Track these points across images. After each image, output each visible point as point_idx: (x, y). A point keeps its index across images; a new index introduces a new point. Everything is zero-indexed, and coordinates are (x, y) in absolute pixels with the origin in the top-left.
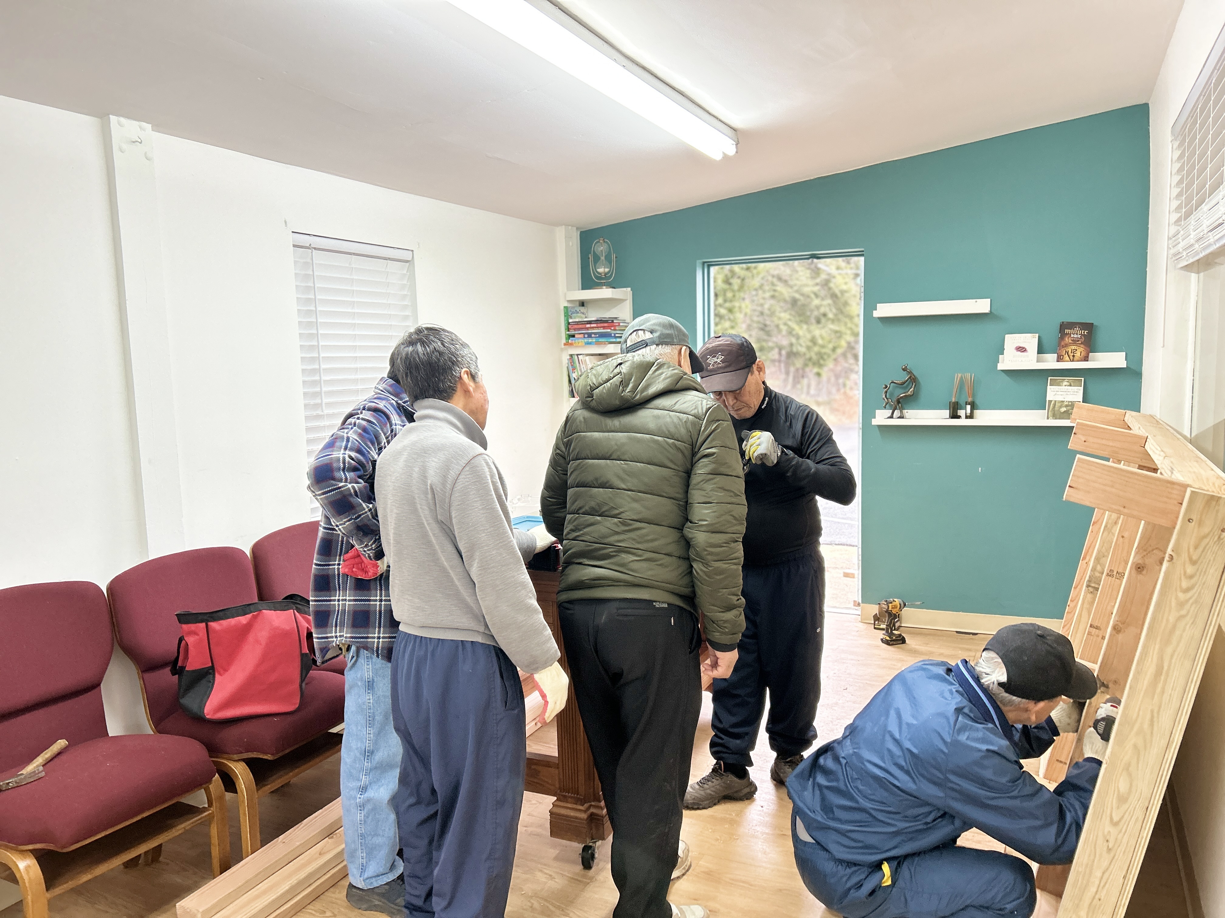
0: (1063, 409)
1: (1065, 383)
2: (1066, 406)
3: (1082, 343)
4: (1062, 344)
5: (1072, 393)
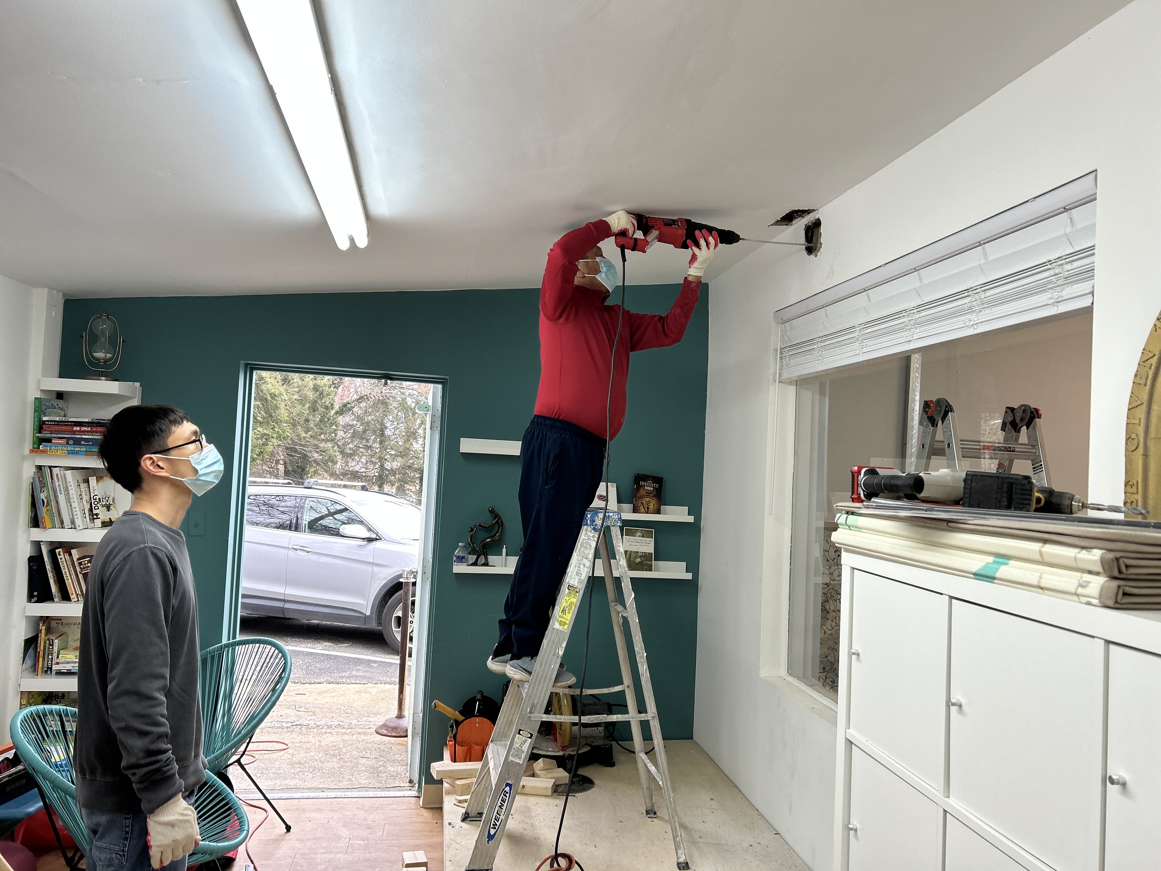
0: (639, 559)
1: (639, 534)
4: (638, 495)
5: (645, 544)
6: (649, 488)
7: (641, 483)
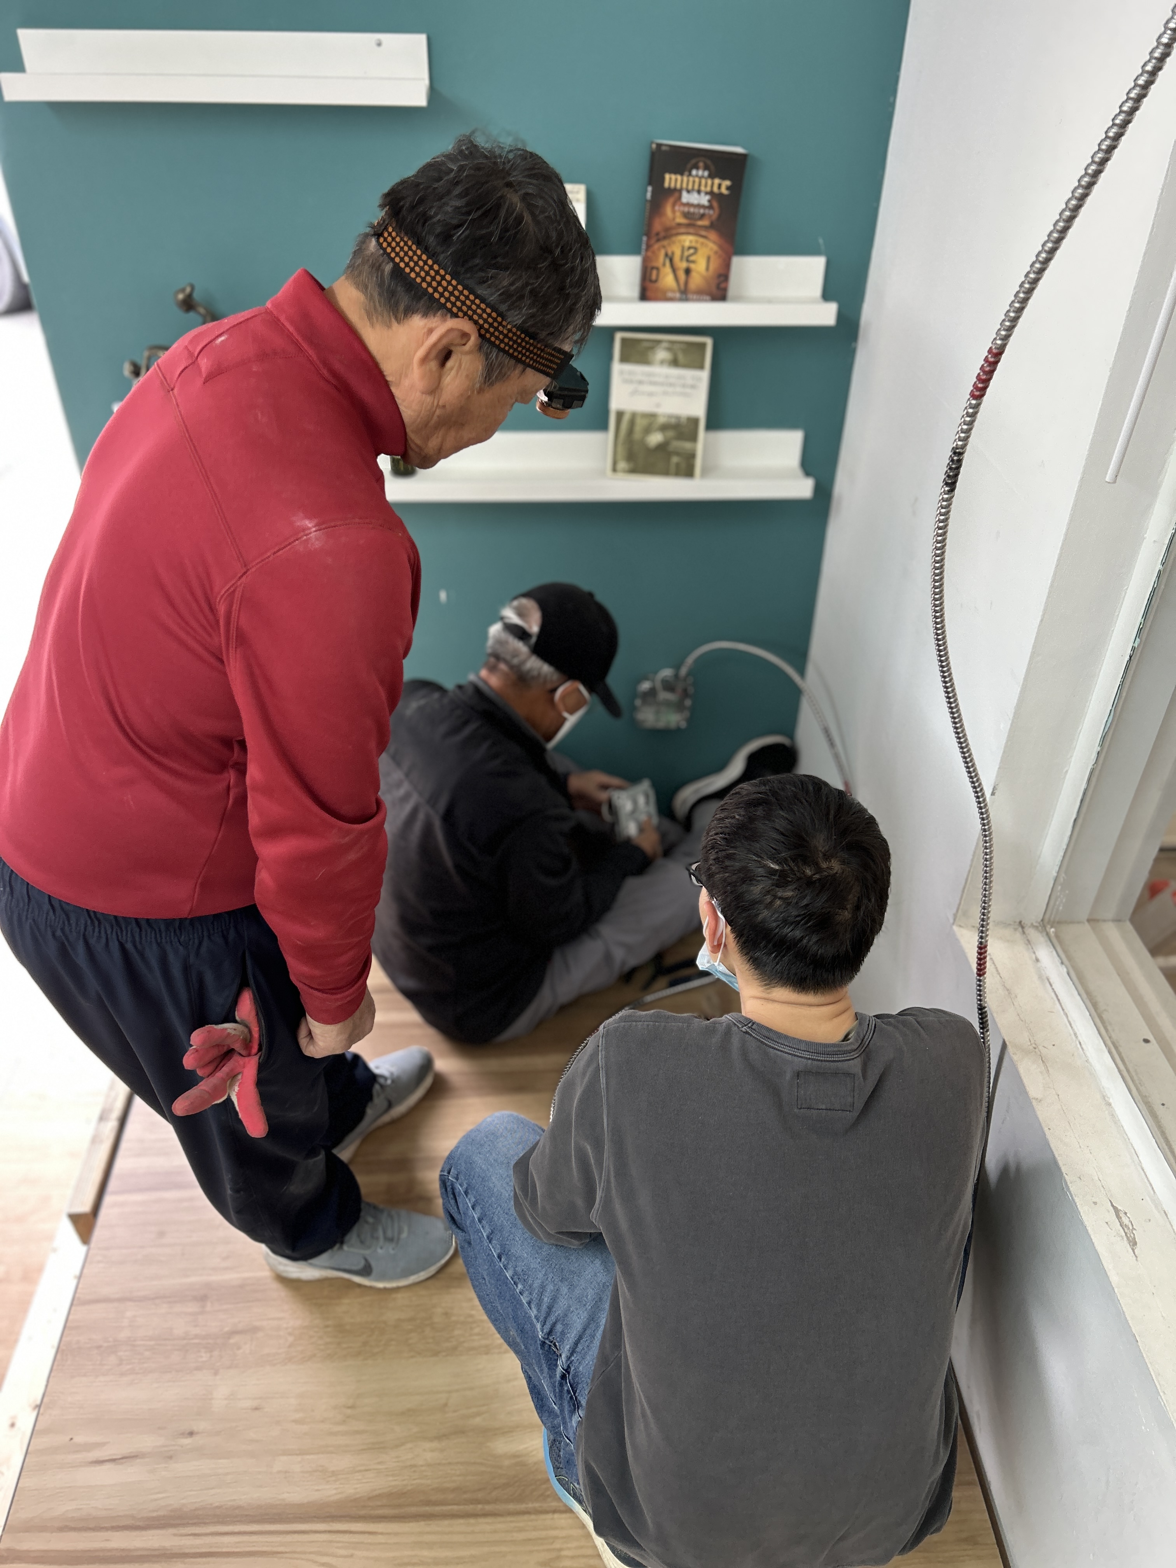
0: (656, 438)
1: (662, 354)
2: (664, 428)
3: (712, 226)
4: (657, 226)
5: (678, 389)
6: (694, 199)
7: (671, 180)
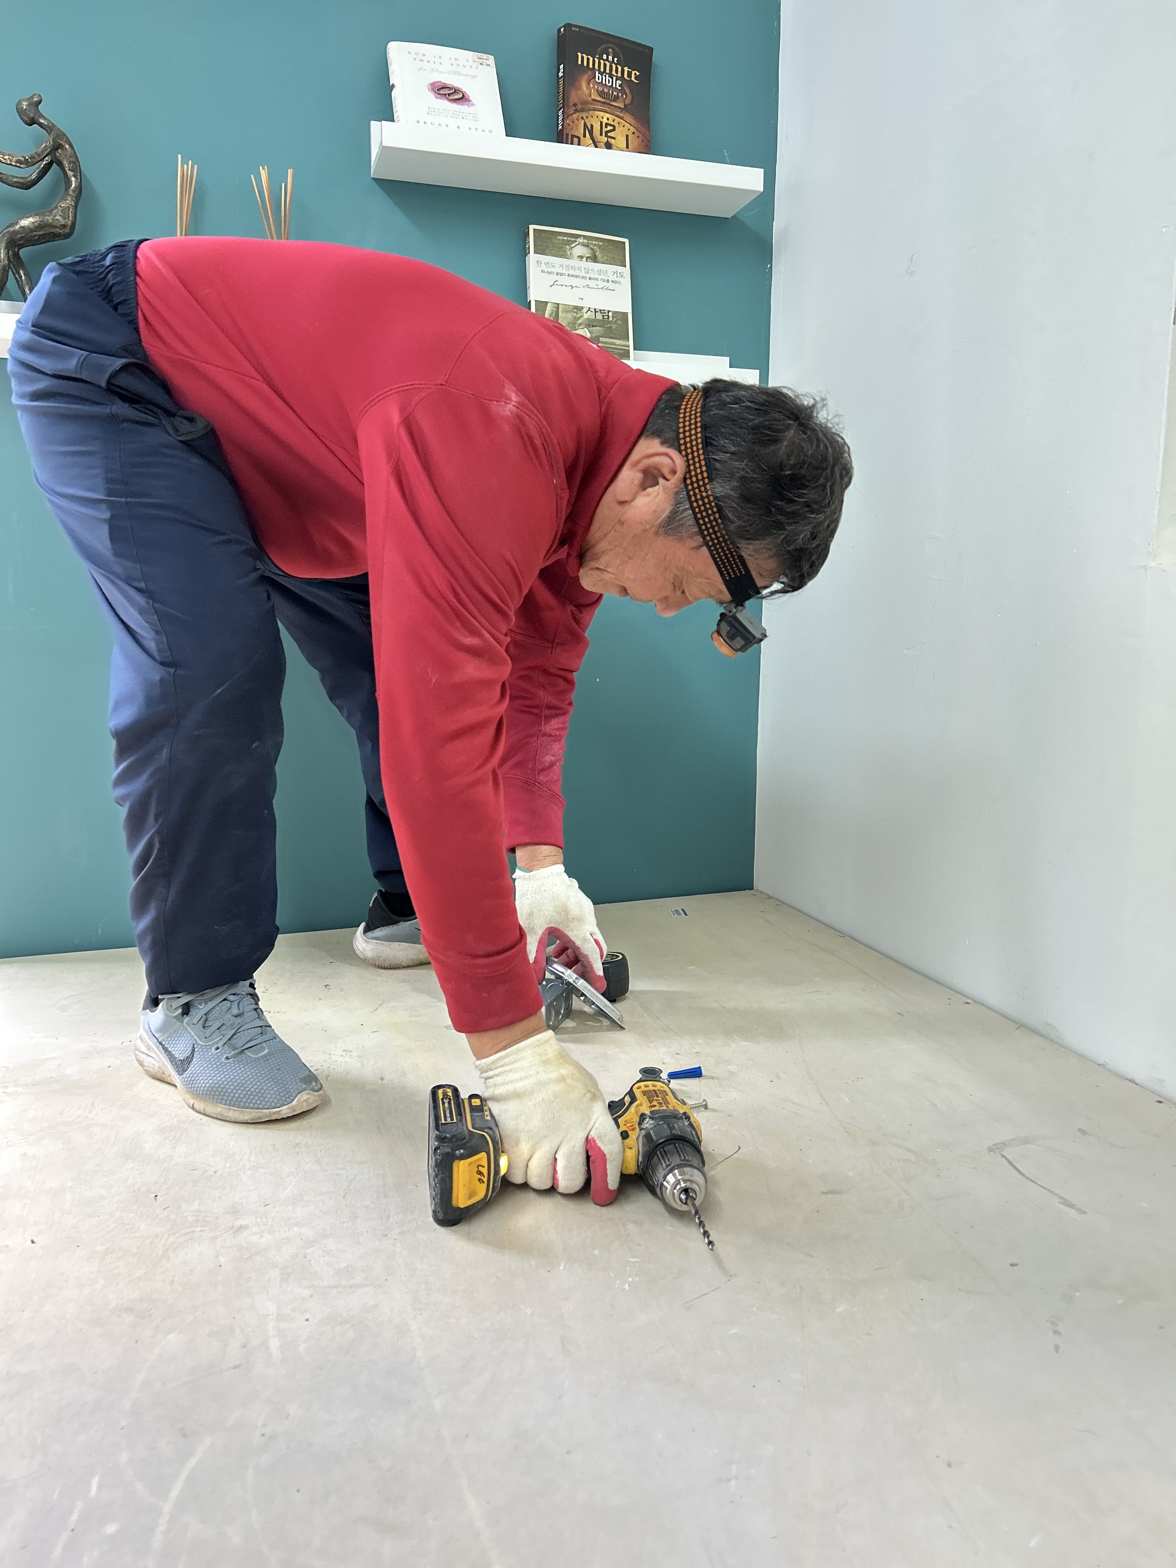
2: (591, 322)
4: (574, 97)
6: (607, 80)
7: (582, 59)
